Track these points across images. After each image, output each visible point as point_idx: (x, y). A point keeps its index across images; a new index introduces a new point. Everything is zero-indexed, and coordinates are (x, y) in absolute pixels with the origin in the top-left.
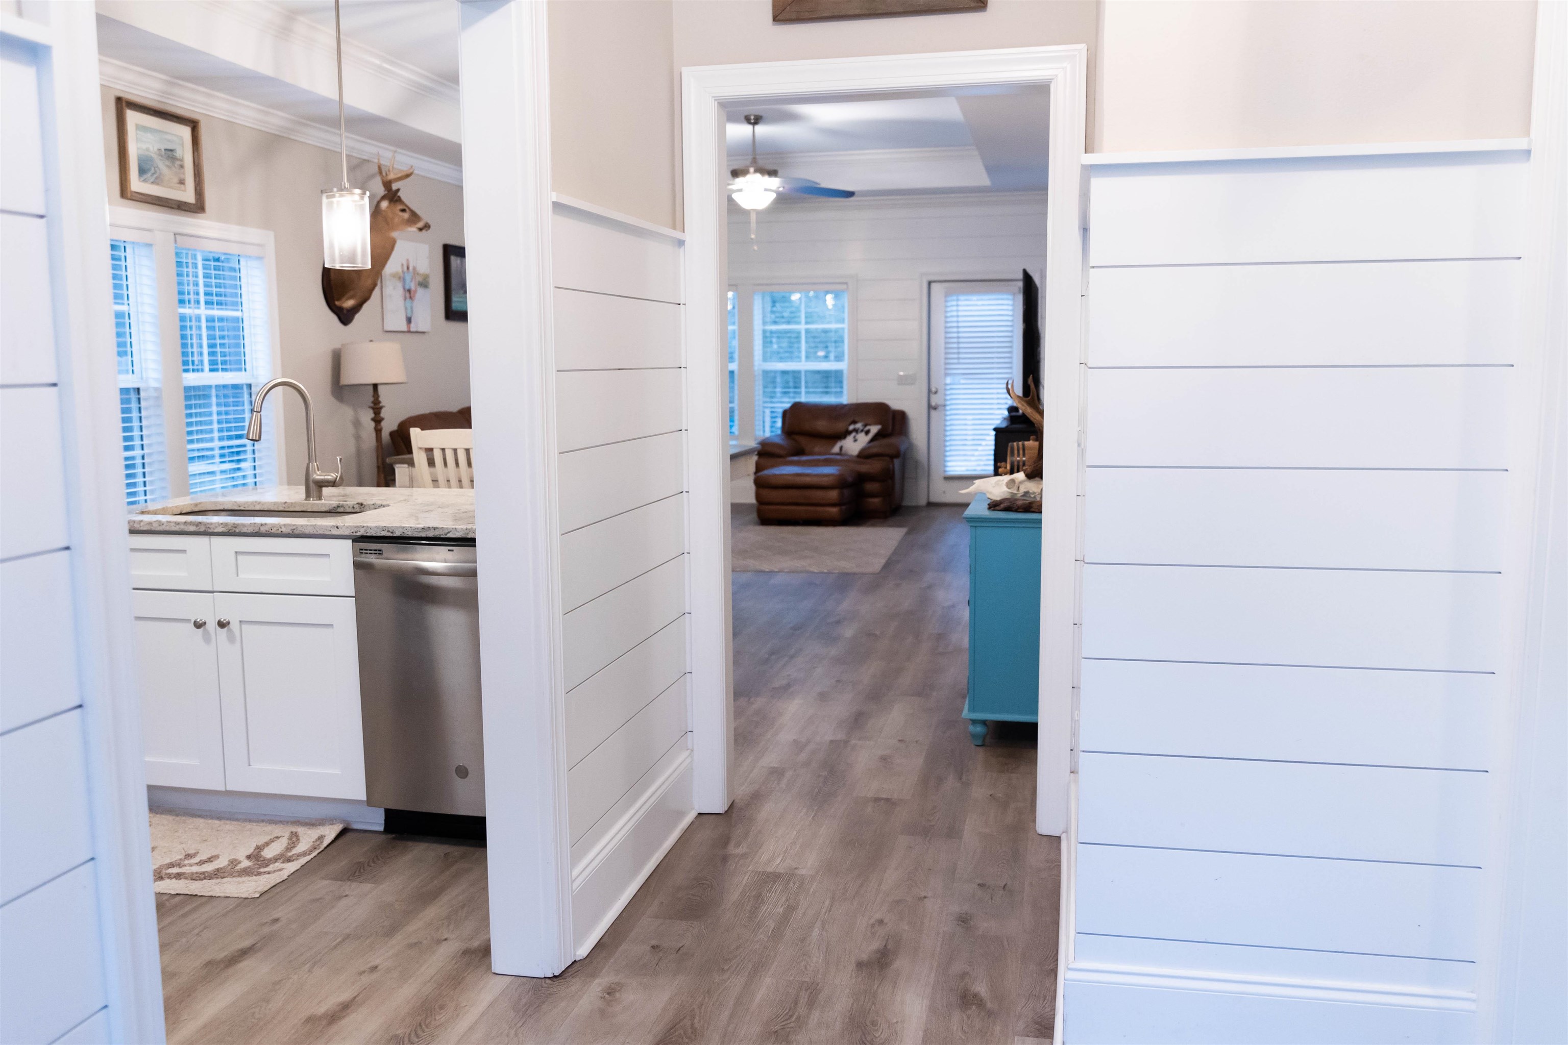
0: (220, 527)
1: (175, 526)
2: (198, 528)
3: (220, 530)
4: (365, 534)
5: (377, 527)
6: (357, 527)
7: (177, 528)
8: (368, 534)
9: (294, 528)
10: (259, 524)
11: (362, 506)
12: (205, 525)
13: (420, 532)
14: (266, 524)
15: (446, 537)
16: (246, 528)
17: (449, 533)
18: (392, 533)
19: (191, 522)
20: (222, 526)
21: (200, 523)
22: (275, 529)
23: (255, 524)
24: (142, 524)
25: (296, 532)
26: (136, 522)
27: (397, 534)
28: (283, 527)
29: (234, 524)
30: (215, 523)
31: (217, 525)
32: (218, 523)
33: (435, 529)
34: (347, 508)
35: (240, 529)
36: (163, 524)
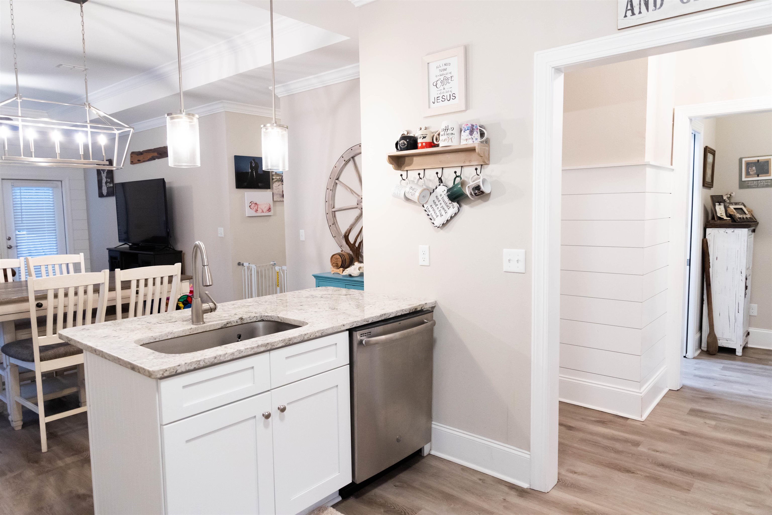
0: (281, 343)
1: (251, 351)
2: (266, 347)
3: (280, 345)
4: (356, 326)
5: (362, 320)
6: (353, 323)
7: (252, 352)
8: (358, 326)
9: (323, 331)
10: (303, 335)
11: (243, 320)
12: (271, 344)
13: (379, 318)
14: (307, 333)
15: (389, 318)
16: (296, 339)
17: (390, 315)
18: (368, 322)
19: (262, 344)
20: (282, 342)
21: (268, 344)
22: (313, 335)
23: (301, 335)
24: (226, 356)
25: (323, 334)
26: (222, 355)
27: (370, 322)
28: (317, 333)
29: (289, 339)
30: (278, 341)
31: (279, 342)
32: (279, 340)
33: (385, 314)
34: (233, 323)
35: (292, 341)
36: (242, 352)
